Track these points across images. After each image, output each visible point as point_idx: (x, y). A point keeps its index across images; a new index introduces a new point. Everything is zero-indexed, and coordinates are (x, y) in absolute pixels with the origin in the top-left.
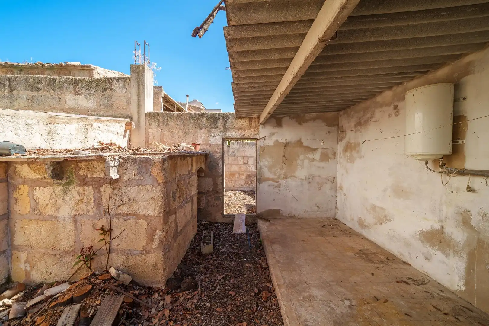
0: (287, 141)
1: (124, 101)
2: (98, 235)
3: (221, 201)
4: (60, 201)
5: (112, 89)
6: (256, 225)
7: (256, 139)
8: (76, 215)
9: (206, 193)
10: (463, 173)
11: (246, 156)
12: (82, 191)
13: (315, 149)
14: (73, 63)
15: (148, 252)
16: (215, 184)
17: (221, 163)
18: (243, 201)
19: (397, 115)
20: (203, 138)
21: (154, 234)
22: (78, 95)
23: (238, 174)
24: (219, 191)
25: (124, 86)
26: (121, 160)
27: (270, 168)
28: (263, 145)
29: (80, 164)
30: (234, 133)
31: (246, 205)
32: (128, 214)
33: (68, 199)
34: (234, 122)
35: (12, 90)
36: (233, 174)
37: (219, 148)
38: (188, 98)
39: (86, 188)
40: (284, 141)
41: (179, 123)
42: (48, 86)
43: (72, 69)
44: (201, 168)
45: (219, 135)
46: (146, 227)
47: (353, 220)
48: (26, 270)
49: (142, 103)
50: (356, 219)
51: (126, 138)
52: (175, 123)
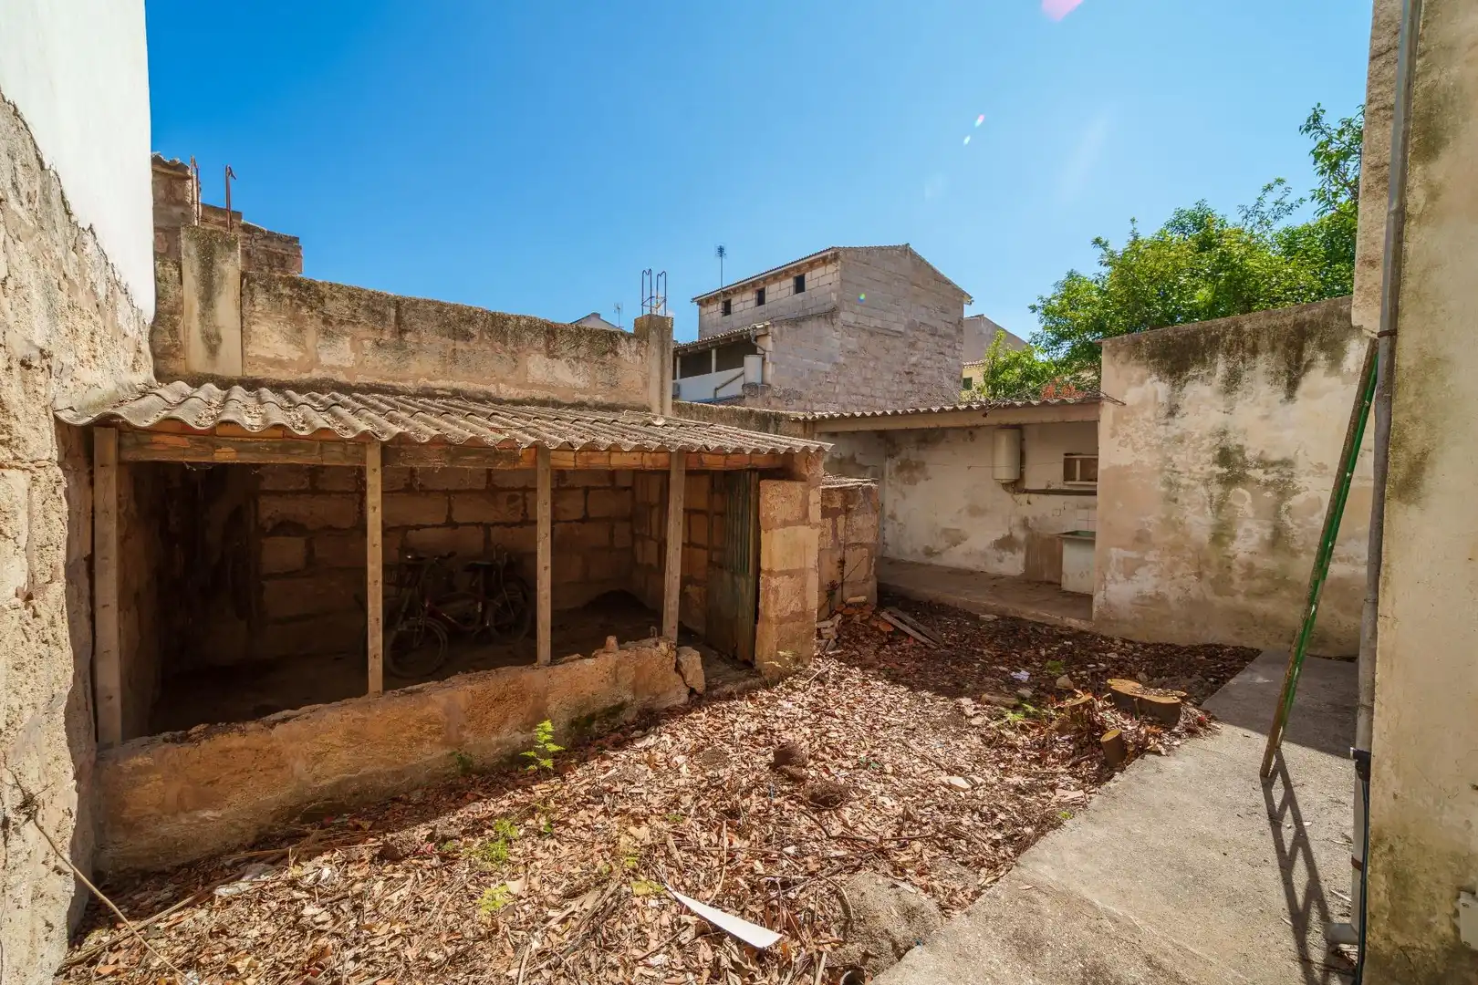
1: (638, 378)
2: (835, 569)
5: (616, 354)
10: (1027, 491)
13: (866, 467)
15: (867, 581)
19: (972, 440)
21: (871, 561)
22: (553, 357)
25: (638, 351)
35: (401, 330)
39: (826, 520)
42: (491, 332)
46: (867, 555)
47: (916, 551)
49: (666, 386)
50: (920, 549)
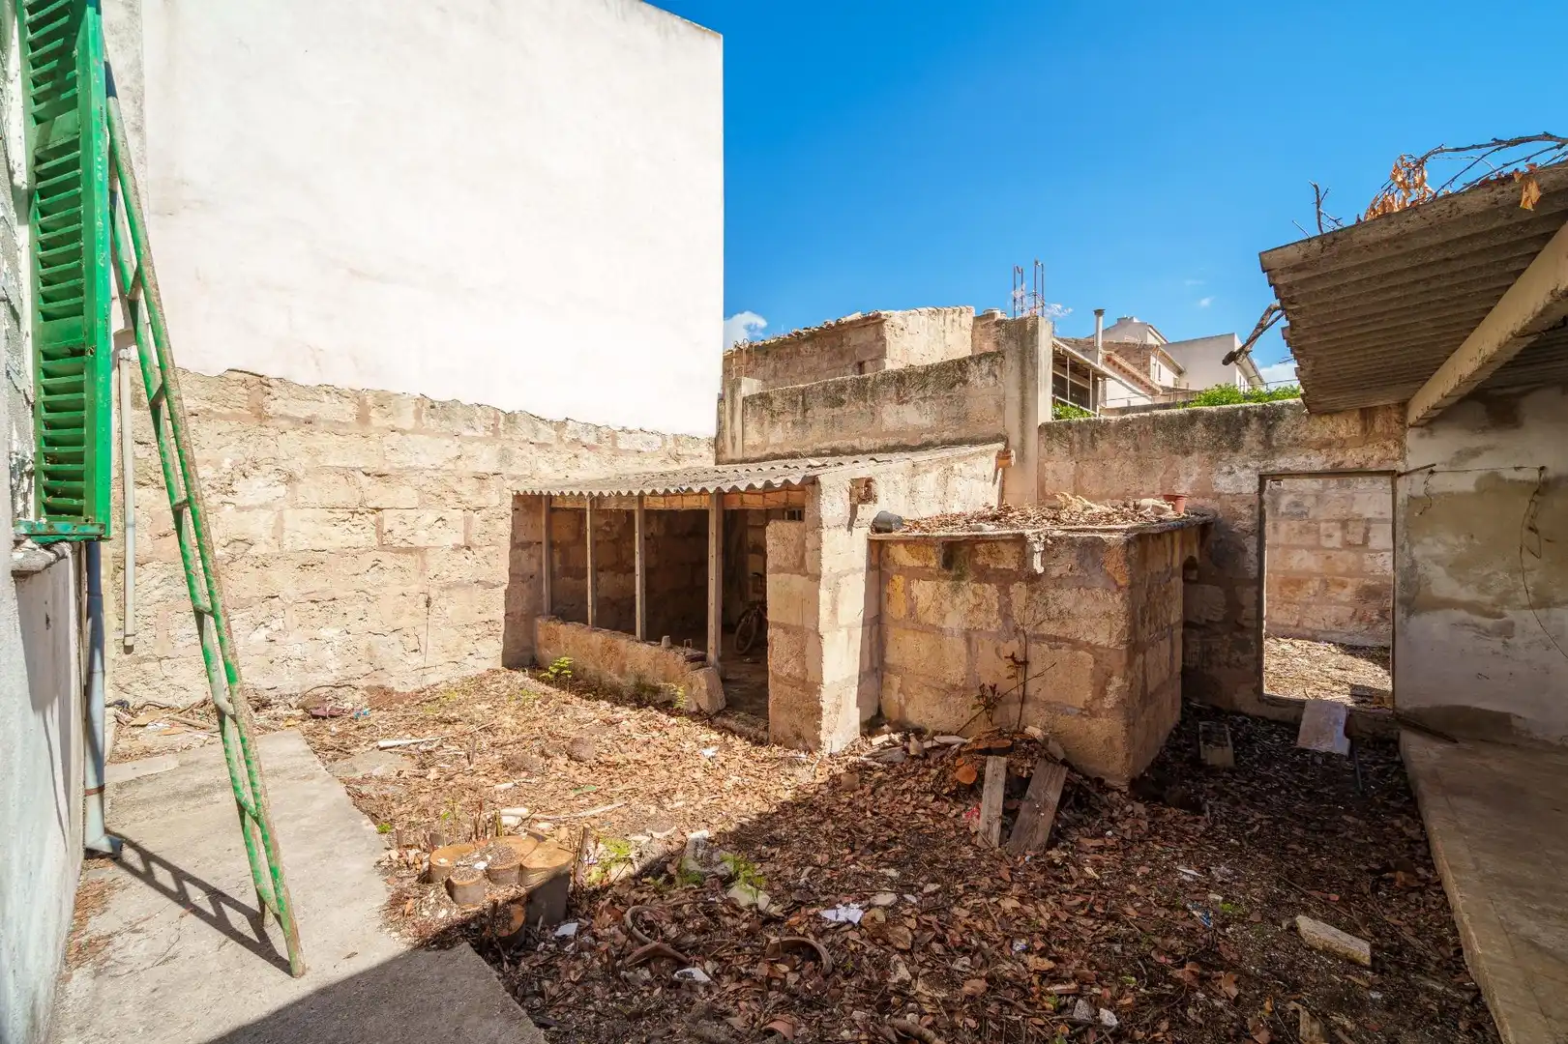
0: (1550, 474)
1: (991, 403)
2: (1004, 668)
3: (1254, 655)
4: (946, 605)
5: (965, 382)
6: (1391, 745)
7: (1394, 475)
8: (969, 630)
9: (1203, 626)
11: (1359, 519)
12: (980, 592)
14: (849, 318)
15: (1094, 715)
16: (1234, 606)
17: (1255, 546)
18: (1339, 673)
20: (1193, 478)
21: (1107, 682)
22: (903, 403)
23: (1317, 584)
24: (1246, 624)
25: (991, 372)
26: (1049, 541)
27: (1458, 567)
28: (1421, 493)
29: (978, 547)
30: (1302, 459)
31: (1353, 687)
32: (1056, 639)
33: (958, 601)
34: (1302, 428)
35: (805, 410)
36: (1294, 582)
37: (1248, 503)
38: (1101, 318)
39: (987, 585)
40: (1533, 476)
41: (1122, 443)
42: (856, 393)
43: (844, 331)
44: (1192, 558)
45: (1246, 466)
46: (1092, 666)
48: (900, 704)
49: (1030, 404)
51: (997, 486)
52: (1114, 445)
